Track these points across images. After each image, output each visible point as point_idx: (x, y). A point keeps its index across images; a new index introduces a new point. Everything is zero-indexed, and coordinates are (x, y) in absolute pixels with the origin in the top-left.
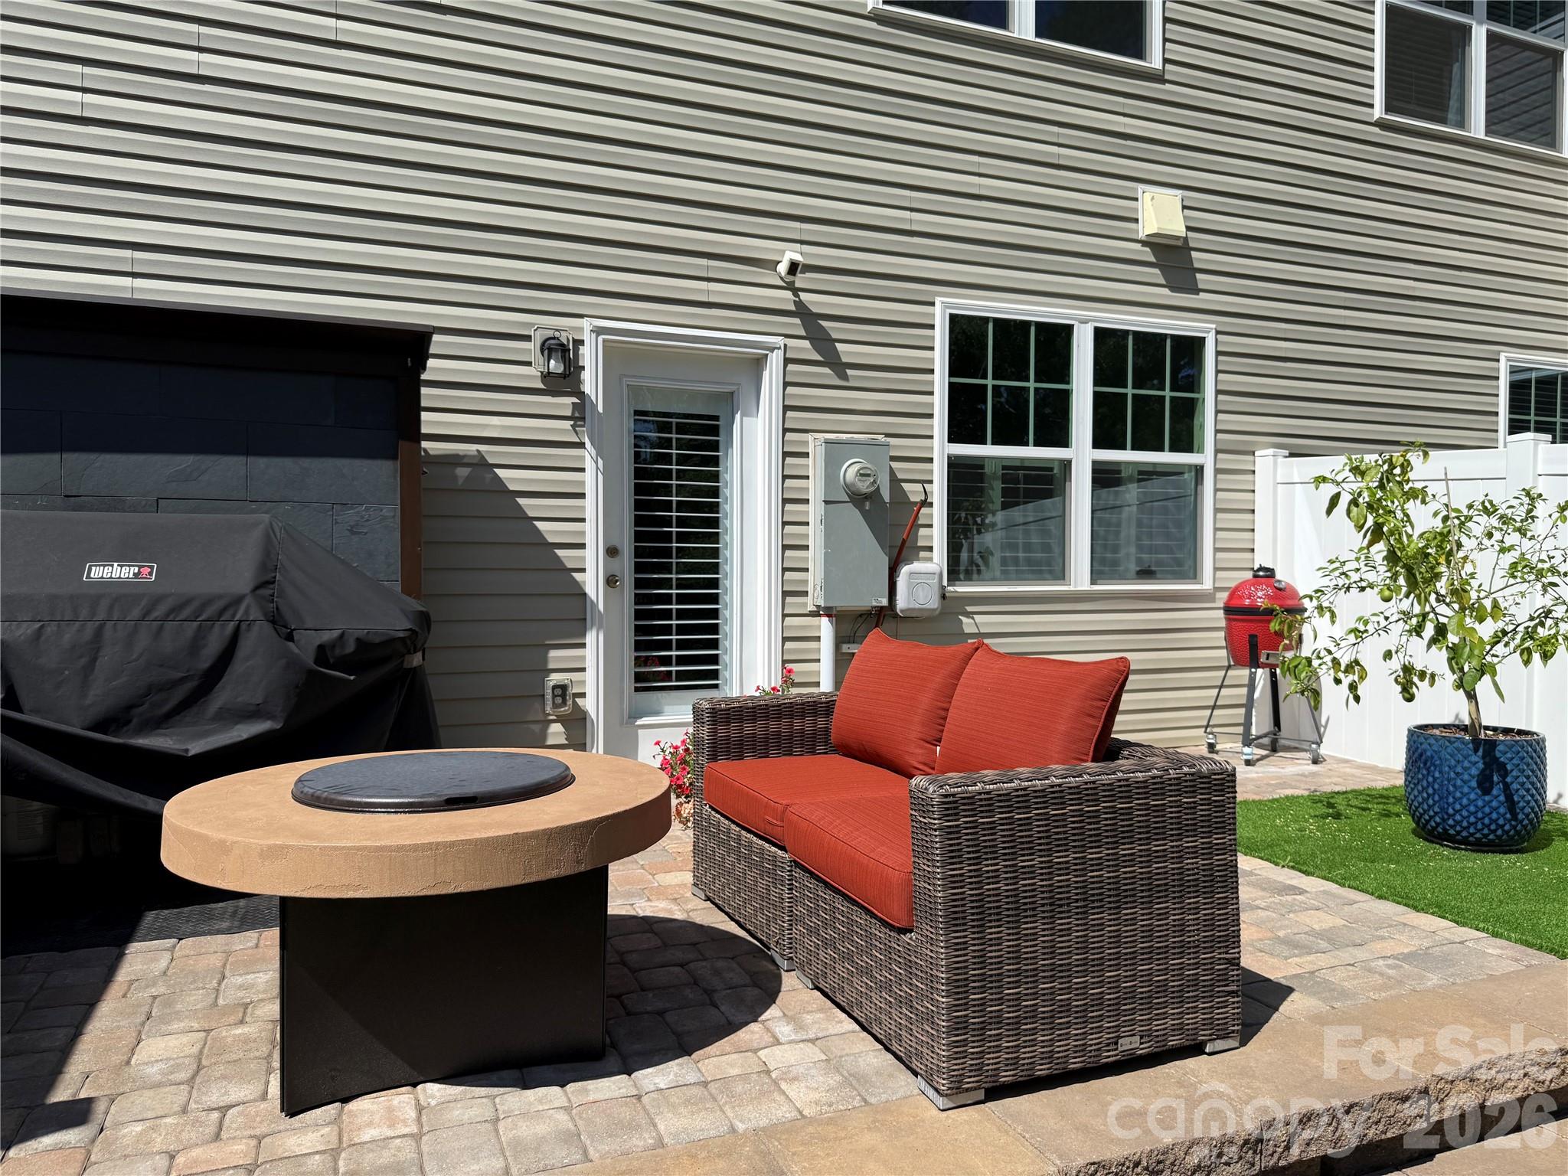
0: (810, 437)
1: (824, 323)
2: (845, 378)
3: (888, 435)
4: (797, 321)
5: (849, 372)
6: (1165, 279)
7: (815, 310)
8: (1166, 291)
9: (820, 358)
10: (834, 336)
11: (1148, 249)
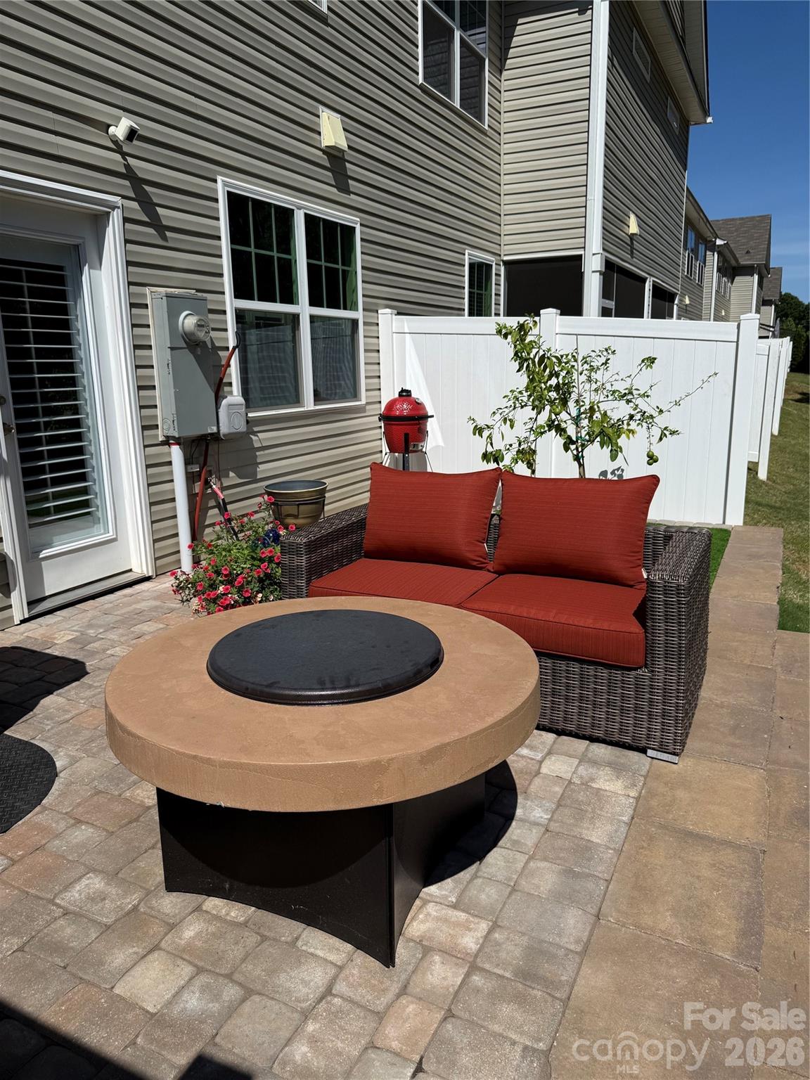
0: (147, 290)
1: (147, 188)
2: (165, 238)
3: (198, 291)
4: (127, 183)
5: (168, 234)
6: (335, 180)
7: (140, 175)
8: (335, 190)
9: (147, 219)
10: (155, 200)
11: (325, 157)
